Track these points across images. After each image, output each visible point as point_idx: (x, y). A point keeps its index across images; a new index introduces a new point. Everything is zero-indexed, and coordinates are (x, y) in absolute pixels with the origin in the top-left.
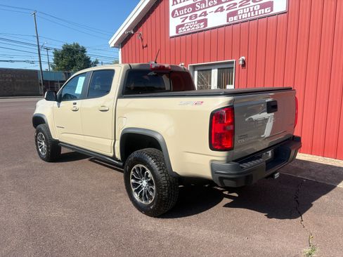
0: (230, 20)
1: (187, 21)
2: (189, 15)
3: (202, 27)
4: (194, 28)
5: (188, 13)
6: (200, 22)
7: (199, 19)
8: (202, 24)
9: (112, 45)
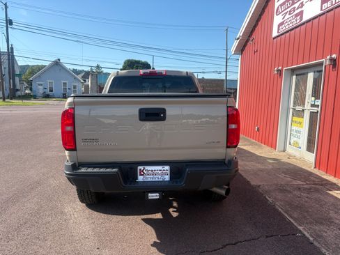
0: (323, 8)
1: (287, 16)
2: (289, 10)
3: (298, 21)
4: (291, 25)
5: (288, 7)
6: (296, 15)
7: (296, 12)
8: (298, 17)
9: (233, 53)
